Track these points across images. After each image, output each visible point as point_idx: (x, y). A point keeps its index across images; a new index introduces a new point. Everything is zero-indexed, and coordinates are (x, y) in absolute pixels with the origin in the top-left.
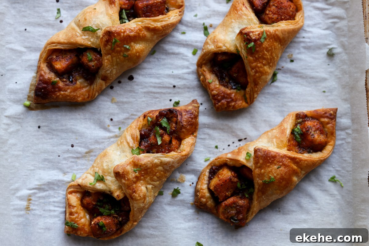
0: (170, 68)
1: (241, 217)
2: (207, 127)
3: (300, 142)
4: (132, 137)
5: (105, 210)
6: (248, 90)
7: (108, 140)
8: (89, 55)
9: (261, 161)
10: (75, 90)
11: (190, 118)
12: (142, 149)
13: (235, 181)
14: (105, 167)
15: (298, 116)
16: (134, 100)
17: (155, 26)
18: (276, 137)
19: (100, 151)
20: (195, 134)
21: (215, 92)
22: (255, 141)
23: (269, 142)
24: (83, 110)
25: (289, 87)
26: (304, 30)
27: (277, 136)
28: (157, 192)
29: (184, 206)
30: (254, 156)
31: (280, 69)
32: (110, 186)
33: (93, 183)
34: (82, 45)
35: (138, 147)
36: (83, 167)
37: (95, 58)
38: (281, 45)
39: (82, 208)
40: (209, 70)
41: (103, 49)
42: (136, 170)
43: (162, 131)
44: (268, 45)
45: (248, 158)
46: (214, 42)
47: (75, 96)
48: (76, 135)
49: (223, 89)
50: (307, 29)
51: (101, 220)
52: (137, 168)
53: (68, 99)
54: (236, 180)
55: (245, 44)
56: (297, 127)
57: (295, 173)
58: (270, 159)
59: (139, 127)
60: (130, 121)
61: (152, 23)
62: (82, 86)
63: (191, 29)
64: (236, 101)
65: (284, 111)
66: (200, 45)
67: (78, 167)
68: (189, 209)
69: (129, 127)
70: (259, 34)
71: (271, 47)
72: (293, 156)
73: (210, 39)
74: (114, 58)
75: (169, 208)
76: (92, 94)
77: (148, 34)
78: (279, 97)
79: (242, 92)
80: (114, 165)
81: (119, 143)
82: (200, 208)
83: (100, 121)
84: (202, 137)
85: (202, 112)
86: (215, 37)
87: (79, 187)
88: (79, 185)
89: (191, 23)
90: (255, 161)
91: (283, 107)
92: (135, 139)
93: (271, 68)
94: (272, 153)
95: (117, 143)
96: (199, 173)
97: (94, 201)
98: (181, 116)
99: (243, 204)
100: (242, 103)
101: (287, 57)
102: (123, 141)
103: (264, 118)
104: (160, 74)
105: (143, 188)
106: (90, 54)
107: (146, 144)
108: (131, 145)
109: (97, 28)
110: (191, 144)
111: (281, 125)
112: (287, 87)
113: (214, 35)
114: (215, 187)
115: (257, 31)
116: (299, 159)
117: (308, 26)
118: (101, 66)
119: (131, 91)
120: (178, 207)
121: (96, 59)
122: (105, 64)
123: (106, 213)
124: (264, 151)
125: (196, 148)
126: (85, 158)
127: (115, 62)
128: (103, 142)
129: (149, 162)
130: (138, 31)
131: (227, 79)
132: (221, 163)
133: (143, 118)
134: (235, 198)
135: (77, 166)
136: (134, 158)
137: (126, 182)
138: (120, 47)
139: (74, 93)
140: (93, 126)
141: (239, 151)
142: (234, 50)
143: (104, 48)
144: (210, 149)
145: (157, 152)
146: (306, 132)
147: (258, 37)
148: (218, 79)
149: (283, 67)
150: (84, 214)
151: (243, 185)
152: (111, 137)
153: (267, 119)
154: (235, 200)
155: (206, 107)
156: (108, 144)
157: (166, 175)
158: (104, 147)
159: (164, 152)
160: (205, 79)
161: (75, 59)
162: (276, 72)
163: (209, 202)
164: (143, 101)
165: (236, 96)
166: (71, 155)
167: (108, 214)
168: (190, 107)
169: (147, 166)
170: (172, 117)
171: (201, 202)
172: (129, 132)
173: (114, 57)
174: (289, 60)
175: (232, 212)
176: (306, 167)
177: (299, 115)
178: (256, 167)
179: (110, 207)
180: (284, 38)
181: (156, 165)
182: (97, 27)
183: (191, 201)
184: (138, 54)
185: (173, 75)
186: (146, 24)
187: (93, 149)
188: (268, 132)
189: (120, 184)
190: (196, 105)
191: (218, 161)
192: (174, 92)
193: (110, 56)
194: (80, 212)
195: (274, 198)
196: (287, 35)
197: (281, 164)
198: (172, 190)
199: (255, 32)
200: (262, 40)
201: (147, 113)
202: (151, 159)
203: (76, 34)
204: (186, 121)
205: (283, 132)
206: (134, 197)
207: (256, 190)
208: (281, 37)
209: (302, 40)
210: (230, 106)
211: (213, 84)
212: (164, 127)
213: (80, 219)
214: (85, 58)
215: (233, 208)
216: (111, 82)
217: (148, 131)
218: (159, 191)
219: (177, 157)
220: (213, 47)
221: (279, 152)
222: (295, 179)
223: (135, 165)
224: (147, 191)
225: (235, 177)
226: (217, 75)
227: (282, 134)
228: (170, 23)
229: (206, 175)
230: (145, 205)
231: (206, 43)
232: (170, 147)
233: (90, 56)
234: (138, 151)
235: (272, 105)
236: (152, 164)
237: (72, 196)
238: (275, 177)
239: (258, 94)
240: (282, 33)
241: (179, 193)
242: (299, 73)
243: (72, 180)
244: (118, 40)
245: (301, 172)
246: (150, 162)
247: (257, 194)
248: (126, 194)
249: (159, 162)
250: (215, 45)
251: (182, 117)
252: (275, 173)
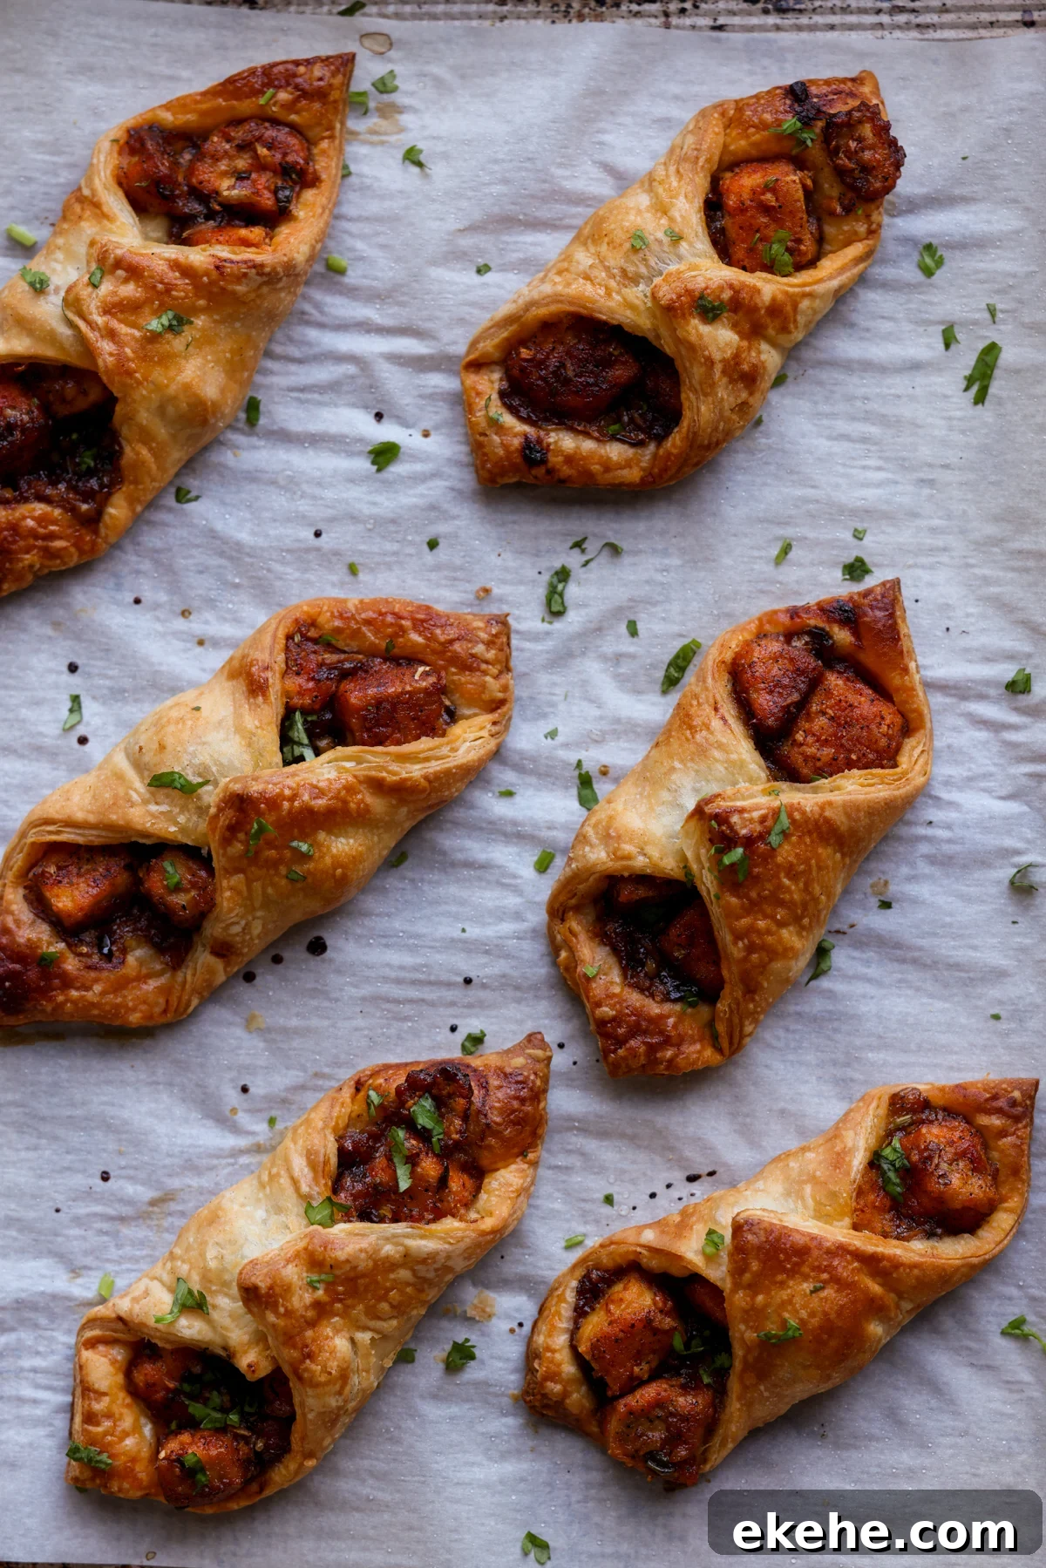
0: (457, 917)
1: (683, 1453)
2: (578, 1129)
3: (901, 1199)
4: (308, 1158)
5: (209, 1411)
6: (722, 1006)
7: (232, 1161)
8: (170, 869)
9: (755, 1266)
10: (121, 985)
11: (517, 1098)
12: (341, 1205)
13: (667, 1327)
14: (213, 1264)
15: (898, 1103)
16: (326, 1023)
17: (404, 775)
18: (813, 1179)
19: (202, 1198)
20: (531, 1156)
21: (606, 1011)
22: (741, 1185)
23: (788, 1194)
24: (146, 1052)
25: (872, 998)
26: (931, 797)
27: (818, 1173)
28: (392, 1356)
29: (486, 1402)
30: (731, 1247)
31: (844, 933)
32: (226, 1329)
33: (169, 1318)
34: (147, 835)
35: (329, 1199)
36: (138, 1253)
37: (190, 882)
38: (843, 855)
39: (128, 1400)
40: (588, 931)
41: (218, 854)
42: (319, 1282)
43: (414, 1142)
44: (797, 855)
45: (710, 1250)
46: (607, 837)
47: (117, 1006)
48: (120, 1140)
49: (635, 998)
50: (945, 795)
51: (191, 1444)
52: (320, 1273)
53: (95, 1016)
54: (668, 1323)
55: (713, 851)
56: (890, 1144)
57: (875, 1308)
58: (788, 1259)
59: (337, 1123)
60: (310, 1098)
61: (394, 767)
62: (144, 971)
63: (533, 780)
64: (679, 1045)
65: (852, 1080)
66: (563, 838)
67: (120, 1252)
68: (505, 1415)
69: (301, 1125)
70: (763, 820)
71: (807, 862)
72: (870, 1249)
73: (595, 826)
74: (257, 885)
75: (431, 1410)
76: (180, 999)
77: (376, 804)
78: (835, 1030)
79: (704, 1010)
80: (243, 1257)
81: (265, 1178)
82: (543, 1415)
83: (205, 1093)
84: (561, 1161)
85: (561, 1074)
86: (611, 818)
87: (120, 1326)
88: (120, 1319)
89: (534, 759)
90: (736, 1262)
91: (848, 1065)
92: (320, 1169)
93: (804, 934)
94: (797, 1239)
95: (259, 1177)
96: (543, 1290)
97: (172, 1378)
98: (483, 1092)
99: (692, 1409)
100: (699, 1052)
101: (869, 891)
102: (278, 1175)
103: (782, 1105)
104: (418, 936)
105: (341, 1344)
106: (172, 864)
107: (359, 1187)
108: (305, 1189)
109: (200, 780)
110: (517, 1190)
111: (835, 1134)
112: (864, 996)
113: (610, 812)
114: (594, 1347)
115: (757, 808)
116: (889, 1259)
117: (948, 783)
118: (210, 911)
119: (315, 993)
120: (467, 1406)
121: (194, 885)
122: (225, 904)
123: (211, 1421)
124: (765, 1230)
125: (539, 1202)
126: (149, 1222)
127: (260, 898)
128: (212, 1168)
129: (363, 1255)
130: (343, 793)
131: (651, 965)
132: (619, 1260)
133: (353, 1090)
134: (665, 1386)
135: (119, 1246)
136: (311, 1236)
137: (281, 1323)
138: (276, 848)
139: (116, 997)
140: (179, 1111)
141: (682, 1221)
142: (676, 870)
143: (221, 852)
144: (587, 1206)
145: (396, 1219)
146: (921, 1166)
147: (759, 828)
148: (620, 963)
149: (852, 926)
150: (136, 1421)
151: (694, 1343)
152: (242, 1152)
153: (792, 1107)
154: (663, 1394)
155: (576, 1059)
156: (230, 1174)
157: (423, 1297)
158: (217, 1184)
159: (420, 1219)
160: (574, 962)
161: (122, 879)
162: (826, 945)
163: (575, 1396)
164: (356, 1029)
165: (680, 1028)
166: (99, 1209)
167: (218, 1425)
168: (519, 1061)
169: (356, 1267)
170: (450, 1096)
171: (544, 1396)
172: (300, 1142)
173: (257, 880)
174: (874, 902)
175: (650, 1434)
176: (915, 1288)
177: (902, 1098)
178: (737, 1286)
179: (226, 1398)
180: (853, 832)
181: (389, 1265)
182: (200, 775)
183: (511, 1386)
184: (339, 871)
185: (465, 942)
186: (370, 769)
187: (176, 1190)
188: (788, 1155)
189: (261, 1328)
190: (539, 1053)
191: (611, 1253)
192: (466, 1001)
193: (242, 876)
194: (121, 1414)
195: (801, 1391)
196: (865, 821)
197: (825, 1276)
198: (448, 1347)
199: (749, 812)
200: (774, 839)
201: (368, 1073)
202: (370, 1244)
203: (127, 794)
204: (501, 1111)
205: (839, 1161)
206: (306, 1375)
207: (738, 1364)
208: (843, 828)
209: (922, 831)
210: (657, 1062)
211: (602, 982)
212: (423, 1127)
213: (121, 1439)
214: (155, 877)
215: (657, 1422)
216: (246, 959)
217: (368, 1139)
218: (399, 1349)
219: (463, 1238)
220: (603, 855)
221: (822, 1233)
222: (876, 1329)
223: (315, 1261)
224: (356, 1353)
225: (667, 1314)
226: (615, 951)
227: (836, 1167)
228: (457, 767)
229: (565, 1301)
230: (346, 1401)
231: (581, 838)
232: (441, 1201)
233: (173, 871)
234: (327, 1212)
235: (811, 1058)
236: (375, 1262)
237: (97, 1357)
238: (803, 1322)
239: (756, 1022)
240: (848, 815)
241: (472, 1357)
242: (910, 948)
243: (101, 1295)
244: (272, 824)
245: (898, 1307)
246: (367, 1252)
247: (741, 1379)
248: (280, 1361)
249: (398, 1252)
250: (611, 849)
251: (487, 1094)
252: (804, 1307)
